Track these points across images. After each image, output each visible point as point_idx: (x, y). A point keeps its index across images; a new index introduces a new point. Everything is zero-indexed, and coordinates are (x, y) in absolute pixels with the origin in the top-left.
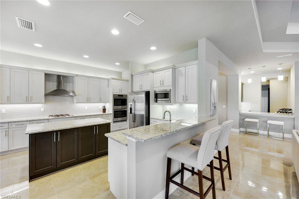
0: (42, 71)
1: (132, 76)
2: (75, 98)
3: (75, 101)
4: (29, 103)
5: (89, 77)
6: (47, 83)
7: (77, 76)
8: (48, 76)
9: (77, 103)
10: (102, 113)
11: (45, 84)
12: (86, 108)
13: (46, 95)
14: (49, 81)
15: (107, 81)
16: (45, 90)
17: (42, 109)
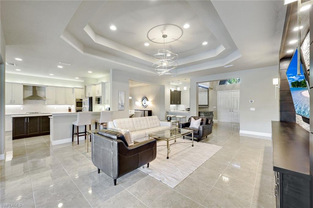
0: (22, 84)
1: (85, 87)
2: (46, 101)
3: (46, 103)
4: (12, 104)
5: (56, 87)
6: (25, 91)
7: (47, 86)
8: (25, 87)
9: (47, 104)
10: (68, 112)
11: (24, 92)
12: (55, 108)
13: (24, 99)
14: (27, 90)
15: (72, 89)
16: (24, 96)
17: (22, 109)
